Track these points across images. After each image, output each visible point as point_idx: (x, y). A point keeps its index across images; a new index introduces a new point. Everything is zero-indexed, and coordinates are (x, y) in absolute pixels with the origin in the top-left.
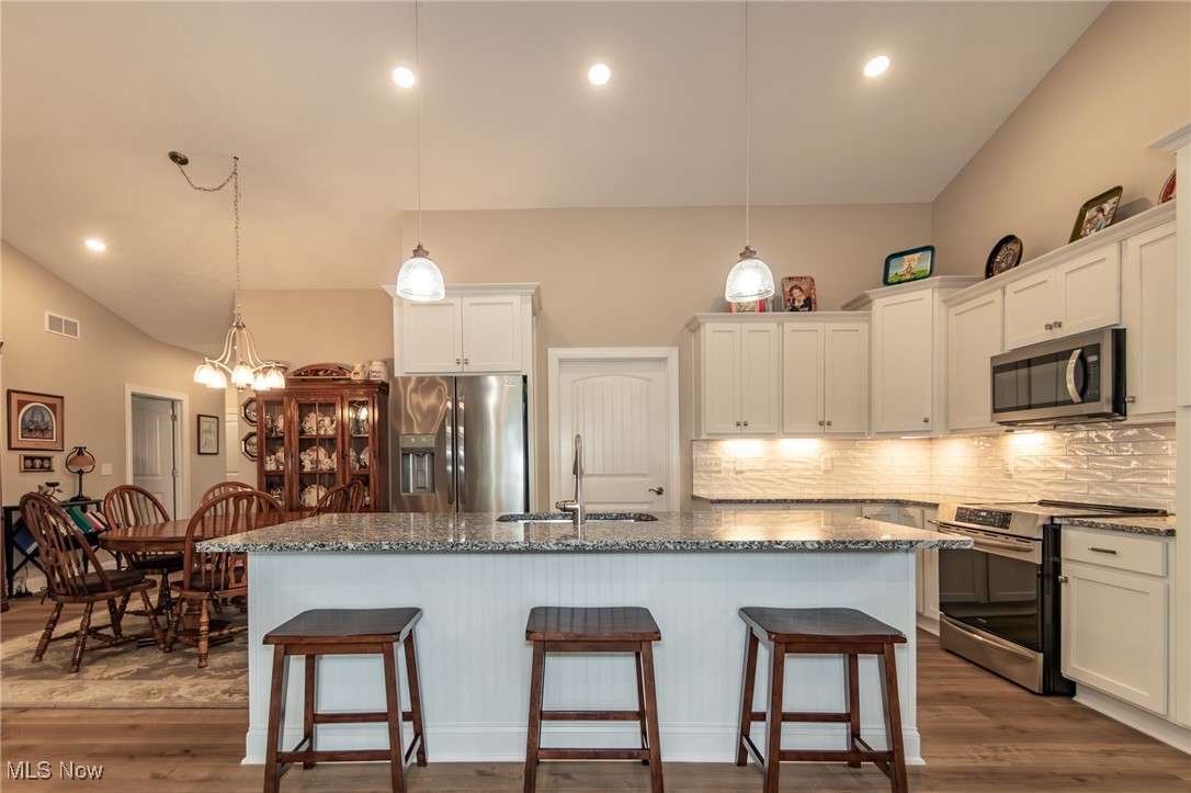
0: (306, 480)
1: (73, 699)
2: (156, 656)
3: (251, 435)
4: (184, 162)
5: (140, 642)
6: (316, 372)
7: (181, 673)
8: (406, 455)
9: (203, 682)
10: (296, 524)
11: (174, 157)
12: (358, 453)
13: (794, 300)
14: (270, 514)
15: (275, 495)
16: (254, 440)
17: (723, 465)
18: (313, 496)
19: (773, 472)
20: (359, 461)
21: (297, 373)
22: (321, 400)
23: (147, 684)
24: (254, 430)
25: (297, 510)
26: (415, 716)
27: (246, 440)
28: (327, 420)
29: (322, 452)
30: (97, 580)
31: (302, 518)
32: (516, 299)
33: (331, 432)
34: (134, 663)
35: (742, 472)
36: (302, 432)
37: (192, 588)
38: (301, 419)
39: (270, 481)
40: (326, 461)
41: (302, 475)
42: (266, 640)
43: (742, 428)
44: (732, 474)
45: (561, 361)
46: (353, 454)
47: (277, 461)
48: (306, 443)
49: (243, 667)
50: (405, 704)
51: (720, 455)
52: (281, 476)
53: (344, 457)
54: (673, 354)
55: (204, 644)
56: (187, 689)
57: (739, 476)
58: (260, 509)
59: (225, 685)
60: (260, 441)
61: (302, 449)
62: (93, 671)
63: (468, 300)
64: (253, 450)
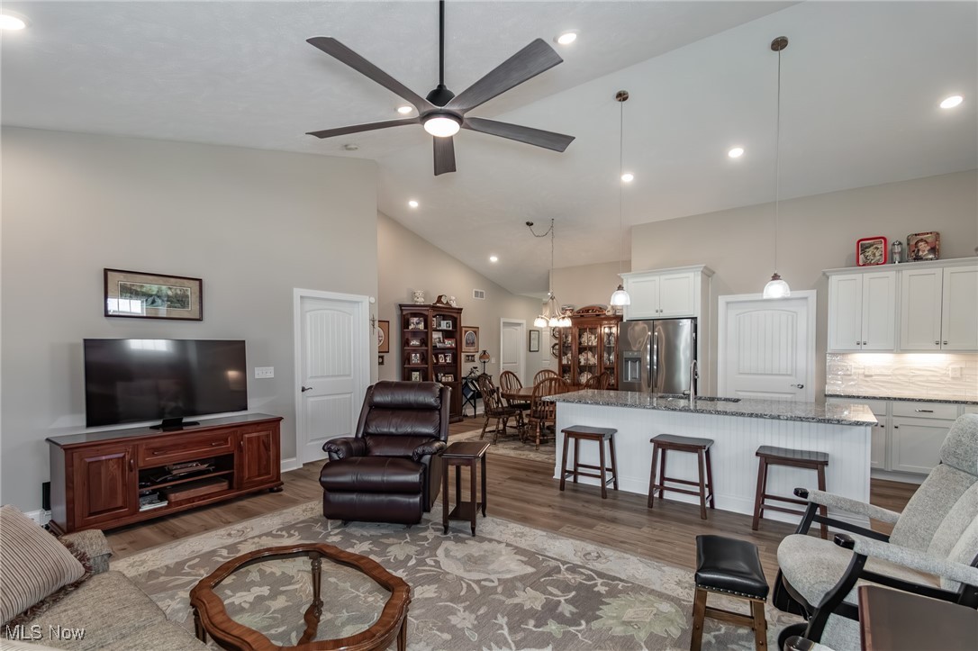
0: (582, 369)
1: (496, 452)
2: (521, 444)
3: (556, 344)
4: (532, 224)
5: (513, 438)
6: (588, 311)
7: (530, 451)
8: (627, 361)
9: (538, 455)
10: (575, 393)
11: (528, 224)
12: (609, 355)
13: (919, 250)
14: (563, 388)
15: (567, 376)
16: (557, 347)
17: (853, 371)
18: (584, 378)
19: (900, 377)
20: (609, 360)
21: (578, 312)
22: (590, 326)
23: (520, 452)
24: (557, 342)
25: (577, 385)
26: (613, 470)
27: (553, 347)
28: (593, 337)
29: (590, 354)
30: (501, 410)
31: (579, 389)
32: (691, 275)
33: (595, 344)
34: (513, 445)
35: (871, 376)
36: (580, 343)
37: (534, 417)
38: (580, 336)
39: (564, 369)
40: (593, 360)
41: (580, 367)
42: (562, 431)
43: (861, 346)
44: (861, 377)
45: (728, 303)
46: (606, 355)
47: (568, 359)
48: (582, 349)
49: (554, 452)
50: (608, 464)
51: (853, 364)
52: (570, 367)
53: (601, 357)
54: (812, 294)
55: (538, 441)
56: (533, 455)
57: (867, 379)
58: (559, 385)
59: (546, 456)
60: (560, 347)
61: (580, 353)
62: (500, 445)
63: (663, 277)
64: (556, 352)
